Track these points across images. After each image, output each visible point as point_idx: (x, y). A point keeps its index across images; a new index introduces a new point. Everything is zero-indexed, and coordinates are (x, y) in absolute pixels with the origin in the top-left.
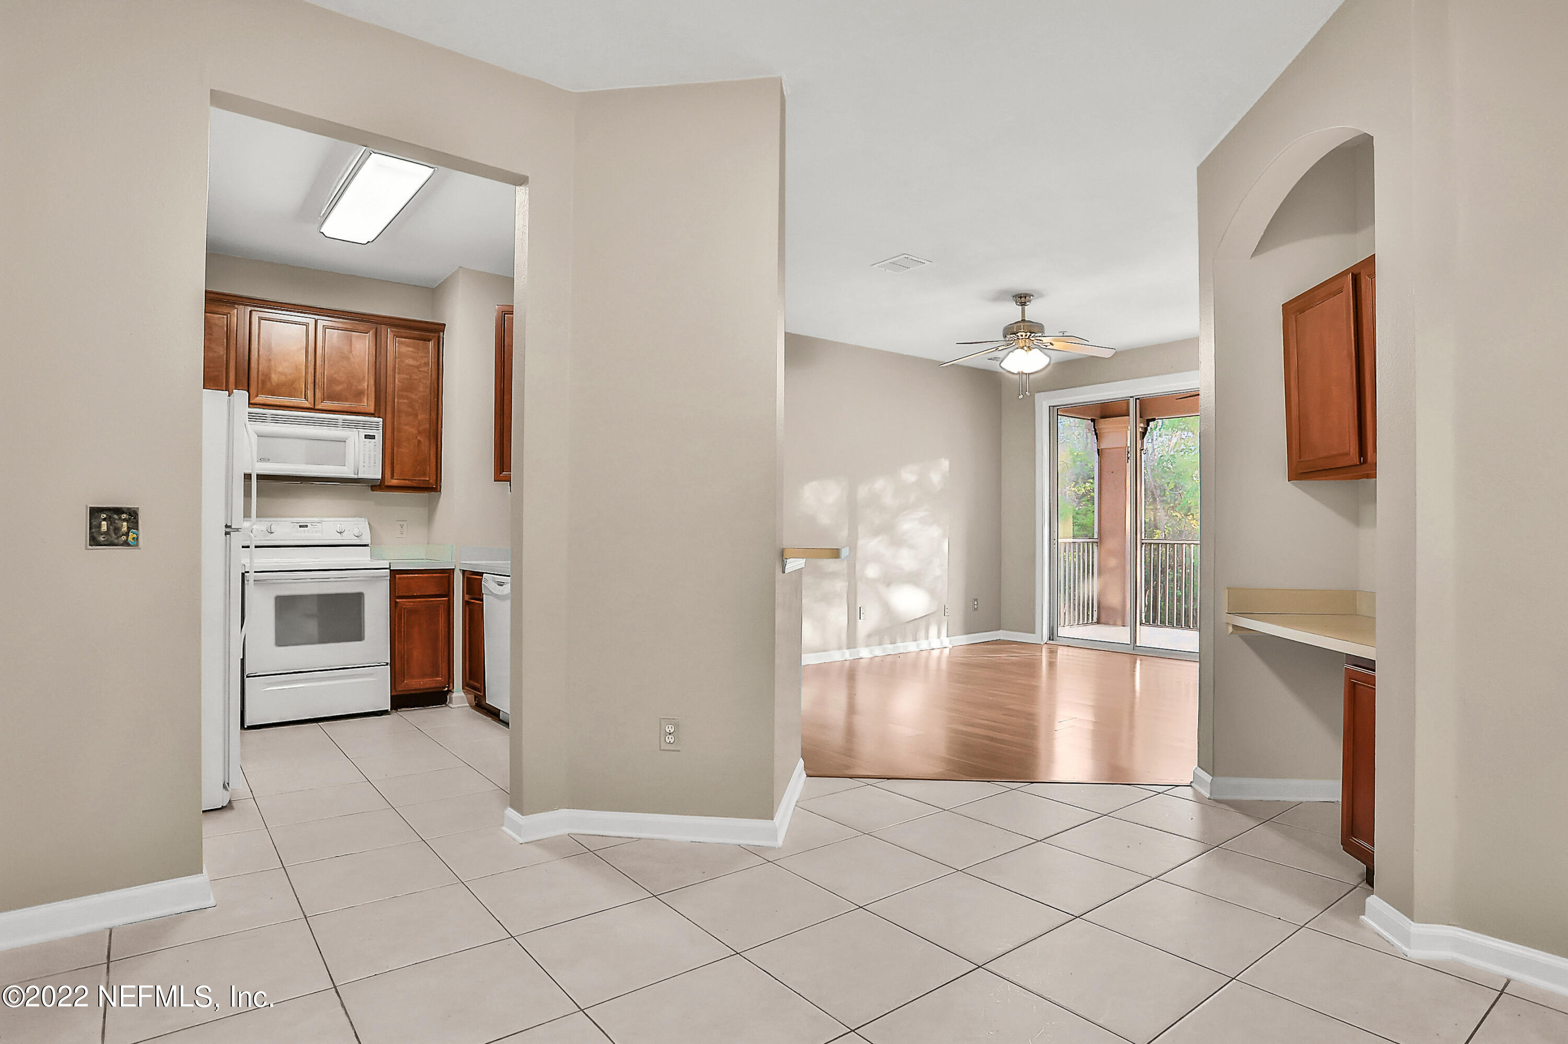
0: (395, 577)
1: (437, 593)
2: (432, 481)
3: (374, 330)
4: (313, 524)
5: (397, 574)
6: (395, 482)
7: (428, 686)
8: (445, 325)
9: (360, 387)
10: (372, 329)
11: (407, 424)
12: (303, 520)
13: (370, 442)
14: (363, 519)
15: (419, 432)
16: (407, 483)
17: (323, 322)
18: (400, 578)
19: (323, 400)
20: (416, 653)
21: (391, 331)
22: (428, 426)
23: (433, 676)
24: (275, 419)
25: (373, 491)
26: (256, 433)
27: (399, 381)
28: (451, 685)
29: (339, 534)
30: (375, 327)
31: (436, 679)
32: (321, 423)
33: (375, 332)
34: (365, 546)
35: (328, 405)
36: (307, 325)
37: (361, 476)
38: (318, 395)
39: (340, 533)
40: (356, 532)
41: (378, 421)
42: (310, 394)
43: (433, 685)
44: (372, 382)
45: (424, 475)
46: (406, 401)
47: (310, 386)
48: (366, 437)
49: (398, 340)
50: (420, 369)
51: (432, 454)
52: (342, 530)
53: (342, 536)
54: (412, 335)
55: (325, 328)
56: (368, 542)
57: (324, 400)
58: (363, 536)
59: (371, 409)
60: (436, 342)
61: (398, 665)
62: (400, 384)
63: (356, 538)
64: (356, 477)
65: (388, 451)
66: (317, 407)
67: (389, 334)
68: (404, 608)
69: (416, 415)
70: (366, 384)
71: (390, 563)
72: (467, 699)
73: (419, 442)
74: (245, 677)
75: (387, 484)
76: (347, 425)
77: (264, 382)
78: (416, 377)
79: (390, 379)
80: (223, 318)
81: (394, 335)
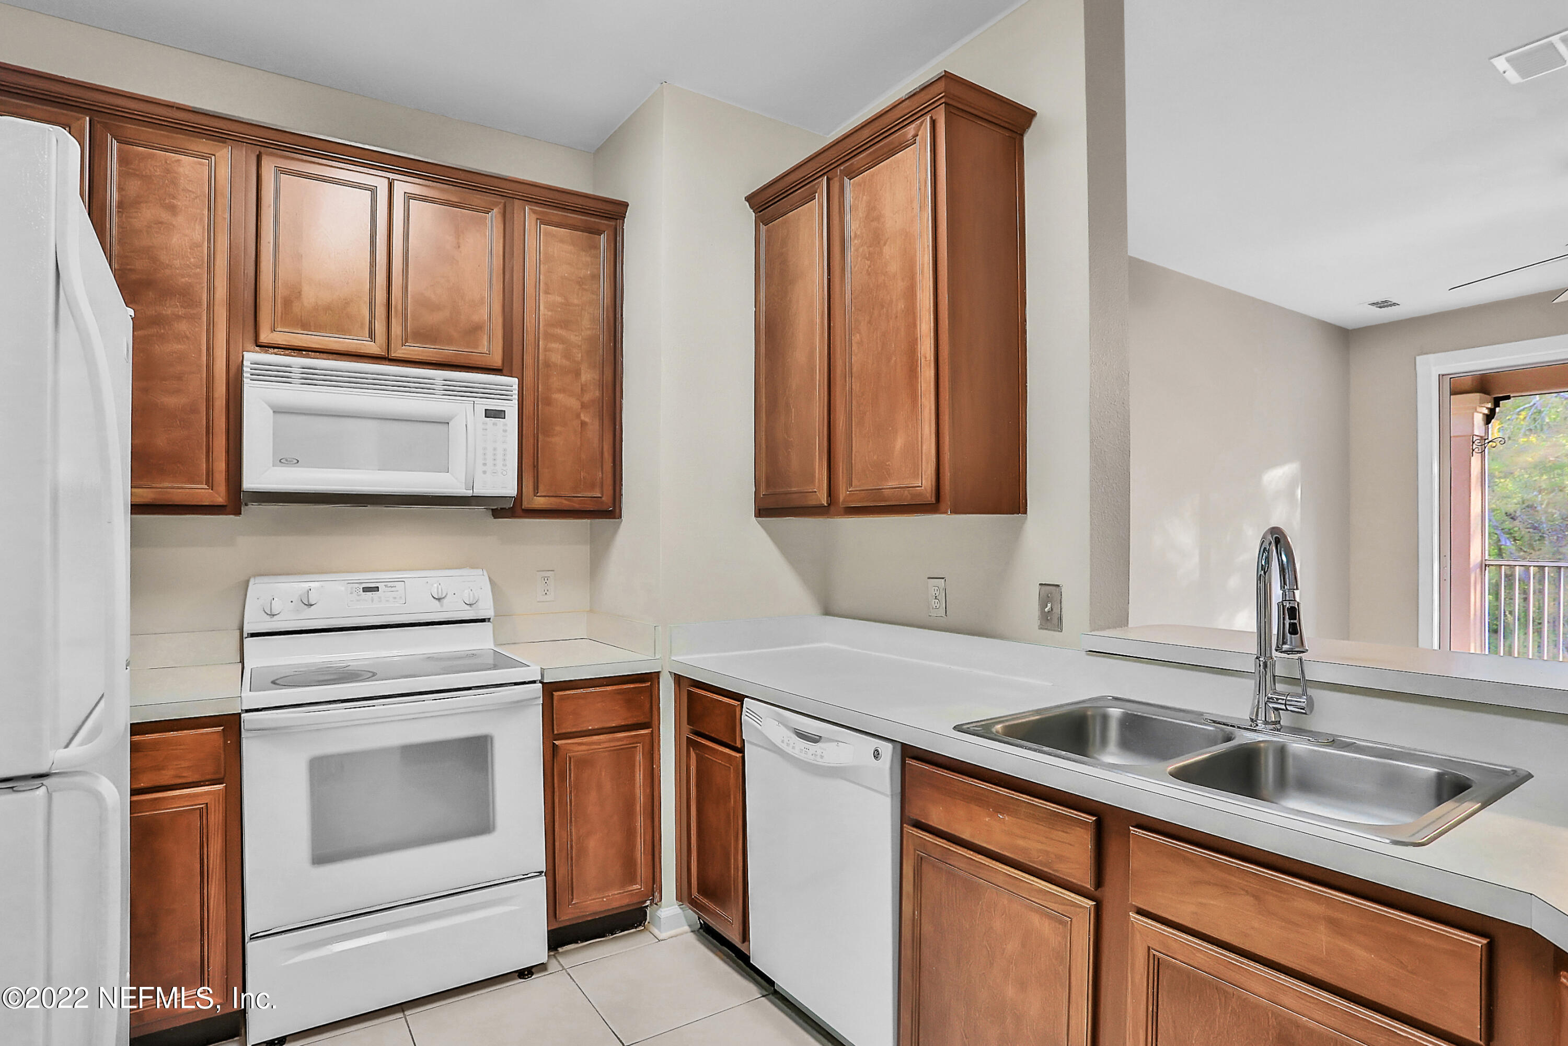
0: (553, 695)
1: (630, 722)
2: (607, 499)
3: (501, 206)
4: (389, 584)
5: (556, 691)
6: (540, 502)
7: (615, 904)
8: (628, 205)
9: (476, 318)
10: (496, 204)
11: (562, 390)
12: (369, 578)
13: (494, 424)
14: (480, 571)
15: (584, 406)
16: (565, 504)
17: (402, 187)
18: (562, 698)
19: (404, 342)
20: (592, 844)
21: (530, 209)
22: (597, 393)
23: (623, 885)
24: (309, 378)
25: (495, 518)
26: (266, 403)
27: (545, 308)
28: (656, 894)
29: (437, 602)
30: (503, 201)
31: (631, 888)
32: (402, 386)
33: (502, 211)
34: (483, 620)
35: (414, 350)
36: (373, 190)
37: (480, 490)
38: (396, 329)
39: (439, 599)
40: (467, 596)
41: (511, 384)
42: (380, 327)
43: (626, 901)
44: (497, 308)
45: (592, 486)
46: (561, 347)
47: (380, 311)
48: (489, 414)
49: (545, 229)
50: (583, 286)
51: (605, 449)
52: (442, 595)
53: (442, 606)
54: (570, 222)
55: (409, 197)
56: (489, 613)
57: (406, 342)
58: (480, 604)
59: (497, 359)
60: (612, 237)
61: (561, 872)
62: (550, 313)
63: (468, 607)
64: (469, 493)
65: (528, 445)
66: (393, 355)
67: (528, 216)
68: (570, 758)
69: (577, 374)
70: (486, 310)
71: (542, 670)
72: (686, 917)
73: (583, 424)
74: (247, 939)
75: (525, 505)
76: (450, 390)
77: (287, 303)
78: (576, 301)
79: (529, 304)
80: (202, 164)
81: (537, 219)
